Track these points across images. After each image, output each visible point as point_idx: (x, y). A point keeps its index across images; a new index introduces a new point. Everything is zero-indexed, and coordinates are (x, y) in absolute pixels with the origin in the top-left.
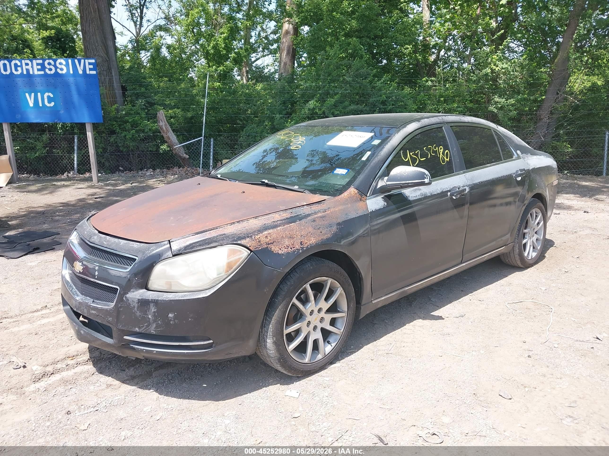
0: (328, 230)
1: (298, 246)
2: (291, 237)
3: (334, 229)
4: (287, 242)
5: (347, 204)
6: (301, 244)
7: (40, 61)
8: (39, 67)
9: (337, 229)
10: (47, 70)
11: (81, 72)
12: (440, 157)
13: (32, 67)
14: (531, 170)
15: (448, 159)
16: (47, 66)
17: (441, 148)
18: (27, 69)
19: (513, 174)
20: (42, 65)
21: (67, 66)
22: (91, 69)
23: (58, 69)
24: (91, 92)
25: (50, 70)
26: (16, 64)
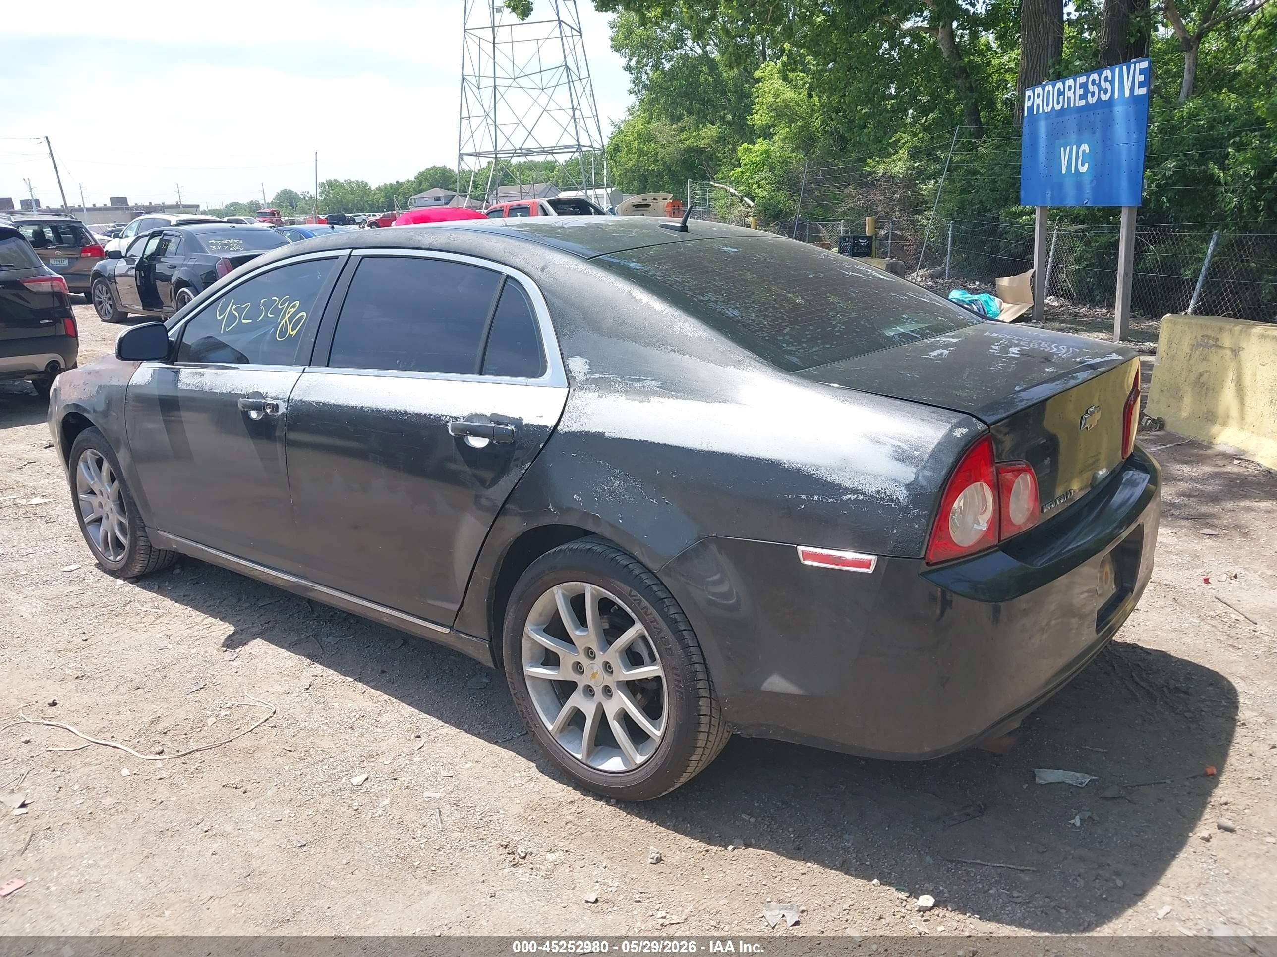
0: (91, 389)
1: (67, 398)
2: (70, 385)
3: (95, 391)
4: (67, 388)
6: (69, 396)
7: (1084, 79)
8: (1082, 91)
9: (97, 392)
10: (1089, 95)
11: (1127, 93)
12: (280, 323)
13: (1074, 93)
14: (566, 433)
15: (295, 332)
16: (1091, 88)
17: (294, 306)
18: (1069, 98)
19: (447, 419)
20: (1084, 86)
21: (1112, 82)
22: (1141, 85)
23: (1102, 92)
24: (1135, 136)
25: (1093, 94)
26: (1059, 89)
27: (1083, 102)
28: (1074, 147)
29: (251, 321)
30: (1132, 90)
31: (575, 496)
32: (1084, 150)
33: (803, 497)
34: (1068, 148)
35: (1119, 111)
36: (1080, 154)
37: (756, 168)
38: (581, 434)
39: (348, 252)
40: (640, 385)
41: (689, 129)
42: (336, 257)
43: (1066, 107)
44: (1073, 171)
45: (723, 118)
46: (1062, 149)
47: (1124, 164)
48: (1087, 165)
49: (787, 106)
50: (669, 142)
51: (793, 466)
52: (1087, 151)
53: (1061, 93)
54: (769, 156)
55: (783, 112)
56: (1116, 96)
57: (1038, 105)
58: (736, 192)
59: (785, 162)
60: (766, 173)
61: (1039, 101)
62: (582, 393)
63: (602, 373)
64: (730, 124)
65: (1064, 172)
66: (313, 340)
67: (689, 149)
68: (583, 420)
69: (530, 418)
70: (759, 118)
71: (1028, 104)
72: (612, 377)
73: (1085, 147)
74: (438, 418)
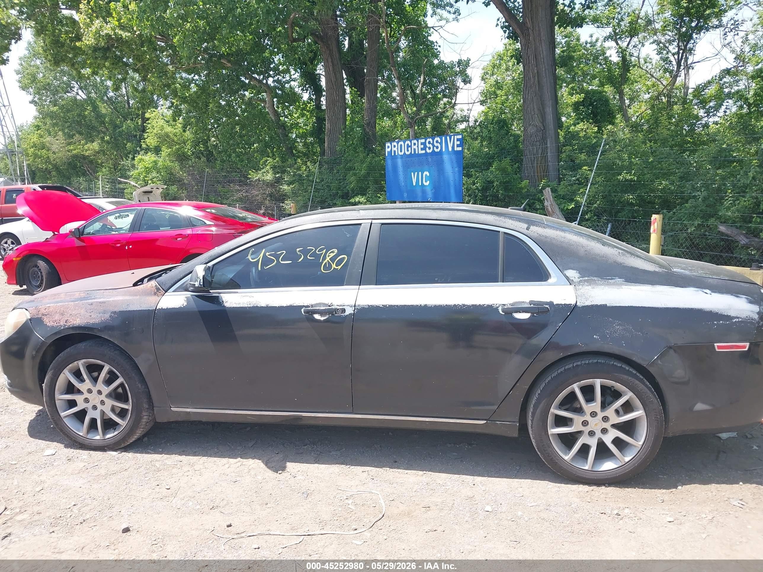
0: (100, 315)
1: (62, 323)
2: (62, 314)
3: (107, 316)
4: (57, 317)
5: (137, 296)
6: (66, 322)
7: (423, 141)
8: (422, 146)
9: (110, 317)
10: (427, 149)
11: (450, 149)
12: (322, 263)
13: (418, 147)
14: (583, 307)
15: (339, 267)
16: (428, 145)
17: (333, 252)
18: (415, 149)
19: (498, 306)
20: (424, 144)
21: (441, 143)
22: (458, 146)
23: (435, 148)
24: (456, 169)
25: (430, 148)
26: (408, 144)
27: (424, 152)
28: (420, 173)
29: (291, 262)
30: (453, 147)
31: (595, 336)
32: (426, 175)
33: (715, 322)
34: (416, 173)
35: (446, 157)
36: (424, 176)
37: (148, 171)
38: (592, 306)
39: (370, 221)
40: (613, 281)
41: (75, 144)
42: (360, 224)
43: (413, 153)
44: (420, 184)
45: (103, 138)
46: (412, 173)
47: (452, 183)
48: (428, 182)
49: (168, 136)
50: (60, 151)
51: (708, 310)
52: (428, 174)
53: (408, 146)
54: (156, 164)
55: (165, 139)
56: (444, 150)
57: (395, 151)
58: (136, 185)
59: (166, 168)
60: (154, 174)
61: (395, 149)
62: (580, 287)
63: (588, 277)
64: (108, 142)
65: (414, 184)
66: (361, 271)
67: (76, 157)
68: (591, 299)
69: (557, 301)
70: (151, 140)
71: (388, 150)
72: (596, 279)
73: (427, 173)
74: (490, 307)
